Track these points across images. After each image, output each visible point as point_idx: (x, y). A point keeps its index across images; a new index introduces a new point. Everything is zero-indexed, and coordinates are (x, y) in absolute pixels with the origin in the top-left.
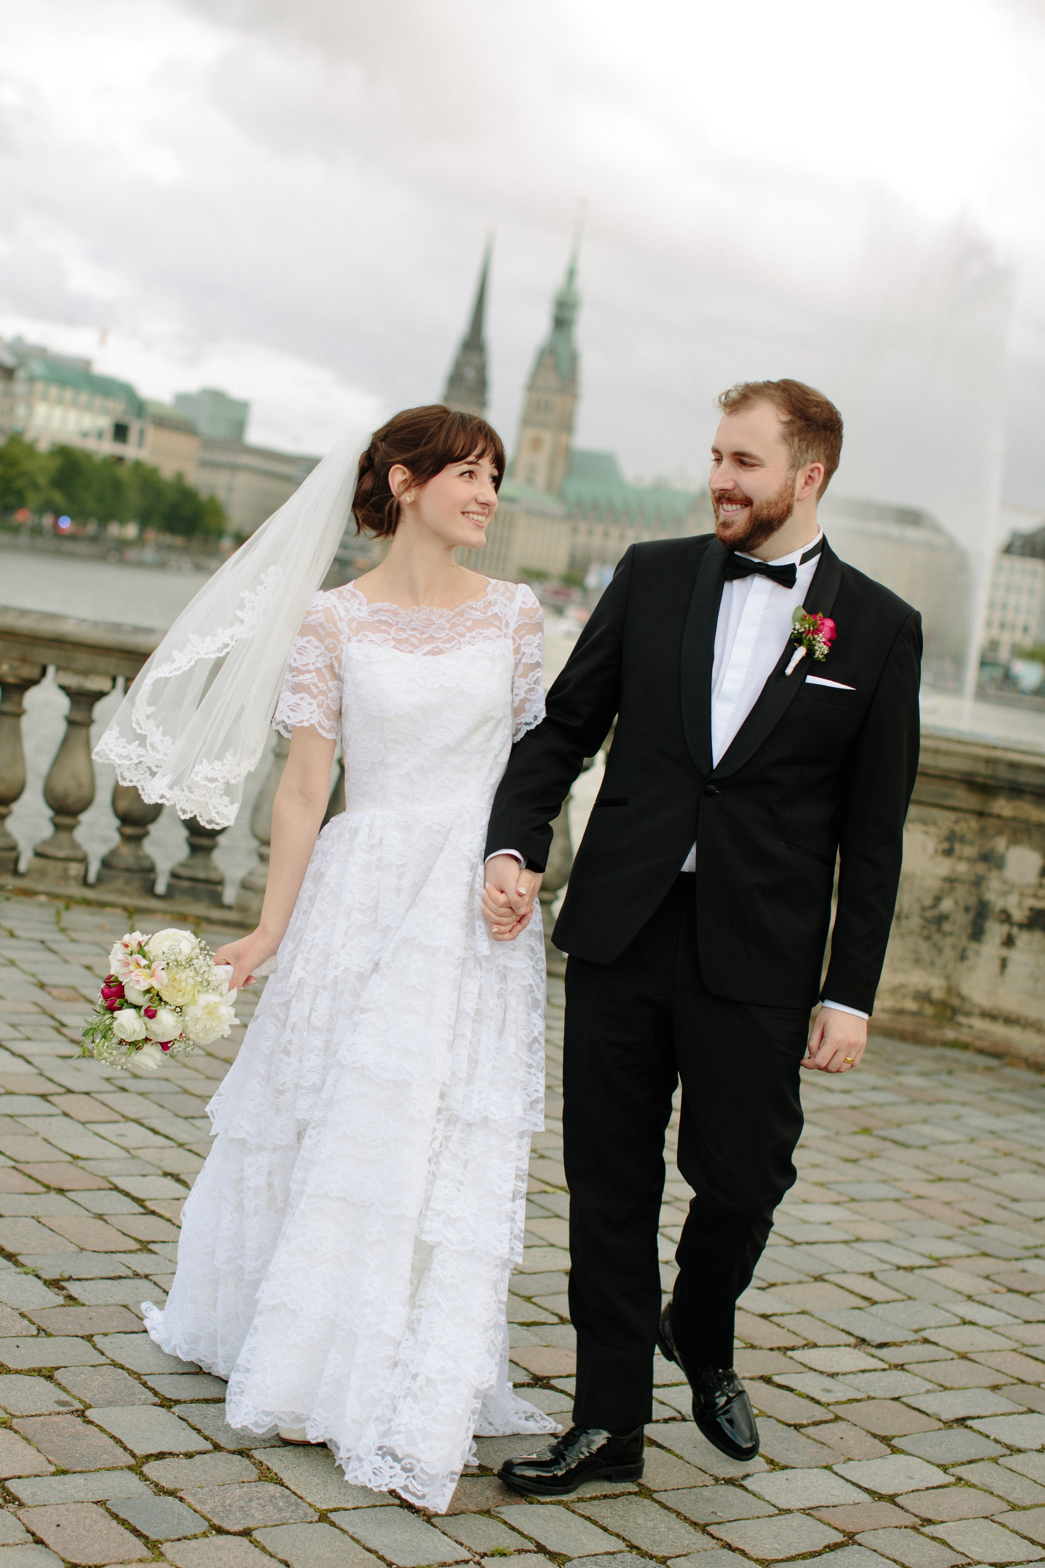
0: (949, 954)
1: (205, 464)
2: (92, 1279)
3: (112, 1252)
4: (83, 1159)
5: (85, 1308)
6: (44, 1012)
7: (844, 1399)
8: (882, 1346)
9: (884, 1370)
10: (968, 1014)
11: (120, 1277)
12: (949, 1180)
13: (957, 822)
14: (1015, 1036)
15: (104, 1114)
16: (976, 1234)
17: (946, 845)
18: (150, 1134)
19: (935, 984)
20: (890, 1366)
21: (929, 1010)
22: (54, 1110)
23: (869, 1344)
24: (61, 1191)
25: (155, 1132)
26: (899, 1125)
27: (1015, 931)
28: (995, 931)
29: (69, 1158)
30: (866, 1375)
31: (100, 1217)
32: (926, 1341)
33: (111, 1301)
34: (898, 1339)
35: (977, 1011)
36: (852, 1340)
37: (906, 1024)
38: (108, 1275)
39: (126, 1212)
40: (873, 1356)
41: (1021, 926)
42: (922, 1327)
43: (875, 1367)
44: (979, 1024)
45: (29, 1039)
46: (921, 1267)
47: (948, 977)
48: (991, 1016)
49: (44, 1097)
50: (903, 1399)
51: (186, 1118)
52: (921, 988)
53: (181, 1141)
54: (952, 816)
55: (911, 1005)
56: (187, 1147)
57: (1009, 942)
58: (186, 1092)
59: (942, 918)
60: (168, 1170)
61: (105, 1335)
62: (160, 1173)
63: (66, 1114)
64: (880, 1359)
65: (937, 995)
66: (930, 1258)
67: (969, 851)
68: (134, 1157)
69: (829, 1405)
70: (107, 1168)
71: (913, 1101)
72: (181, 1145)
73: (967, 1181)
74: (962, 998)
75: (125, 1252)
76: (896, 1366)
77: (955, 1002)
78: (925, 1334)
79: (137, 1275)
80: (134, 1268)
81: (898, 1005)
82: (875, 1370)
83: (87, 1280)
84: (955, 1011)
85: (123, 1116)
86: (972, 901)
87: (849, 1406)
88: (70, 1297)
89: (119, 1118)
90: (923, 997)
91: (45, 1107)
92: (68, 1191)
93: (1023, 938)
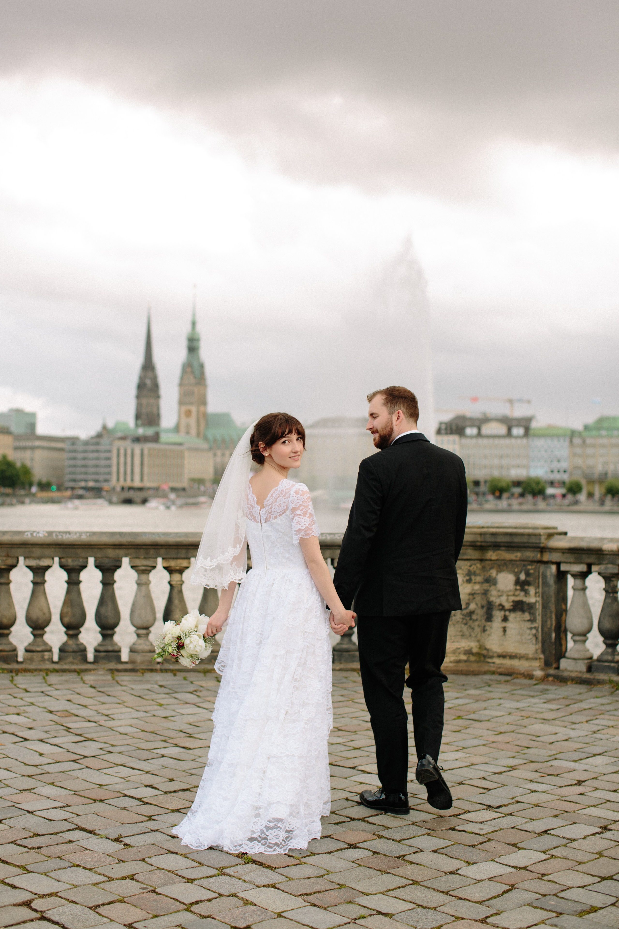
0: (477, 630)
1: (16, 448)
2: (133, 835)
3: (136, 823)
4: (105, 785)
5: (135, 848)
6: (57, 724)
7: (490, 832)
8: (499, 807)
9: (503, 817)
10: (492, 657)
11: (145, 833)
12: (504, 733)
13: (470, 566)
14: (516, 663)
15: (106, 765)
16: (525, 754)
17: (468, 578)
18: (131, 770)
19: (473, 645)
20: (505, 815)
21: (472, 658)
22: (82, 766)
23: (493, 808)
24: (101, 801)
25: (134, 769)
26: (474, 713)
27: (507, 613)
28: (498, 615)
29: (99, 786)
30: (496, 820)
31: (124, 809)
32: (518, 802)
33: (146, 843)
34: (506, 803)
35: (495, 655)
36: (485, 807)
37: (463, 667)
38: (139, 832)
39: (135, 805)
40: (496, 812)
41: (510, 610)
42: (514, 797)
43: (499, 816)
44: (497, 661)
45: (56, 737)
46: (505, 772)
47: (478, 641)
48: (503, 656)
49: (74, 761)
50: (516, 827)
51: (145, 760)
52: (467, 648)
53: (147, 770)
54: (468, 563)
55: (463, 657)
56: (150, 773)
57: (505, 619)
58: (139, 749)
59: (472, 613)
60: (146, 784)
61: (150, 857)
62: (143, 786)
63: (88, 767)
64: (500, 813)
65: (475, 650)
66: (508, 767)
67: (479, 579)
68: (128, 781)
69: (484, 835)
70: (118, 787)
71: (477, 701)
72: (147, 772)
73: (513, 731)
74: (488, 650)
75: (142, 822)
76: (508, 815)
77: (485, 652)
78: (517, 799)
79: (152, 830)
80: (150, 828)
81: (457, 658)
82: (499, 818)
83: (131, 836)
84: (485, 656)
85: (115, 764)
86: (484, 603)
87: (493, 834)
88: (126, 845)
89: (113, 765)
90: (468, 652)
91: (77, 766)
92: (104, 800)
93: (512, 616)
